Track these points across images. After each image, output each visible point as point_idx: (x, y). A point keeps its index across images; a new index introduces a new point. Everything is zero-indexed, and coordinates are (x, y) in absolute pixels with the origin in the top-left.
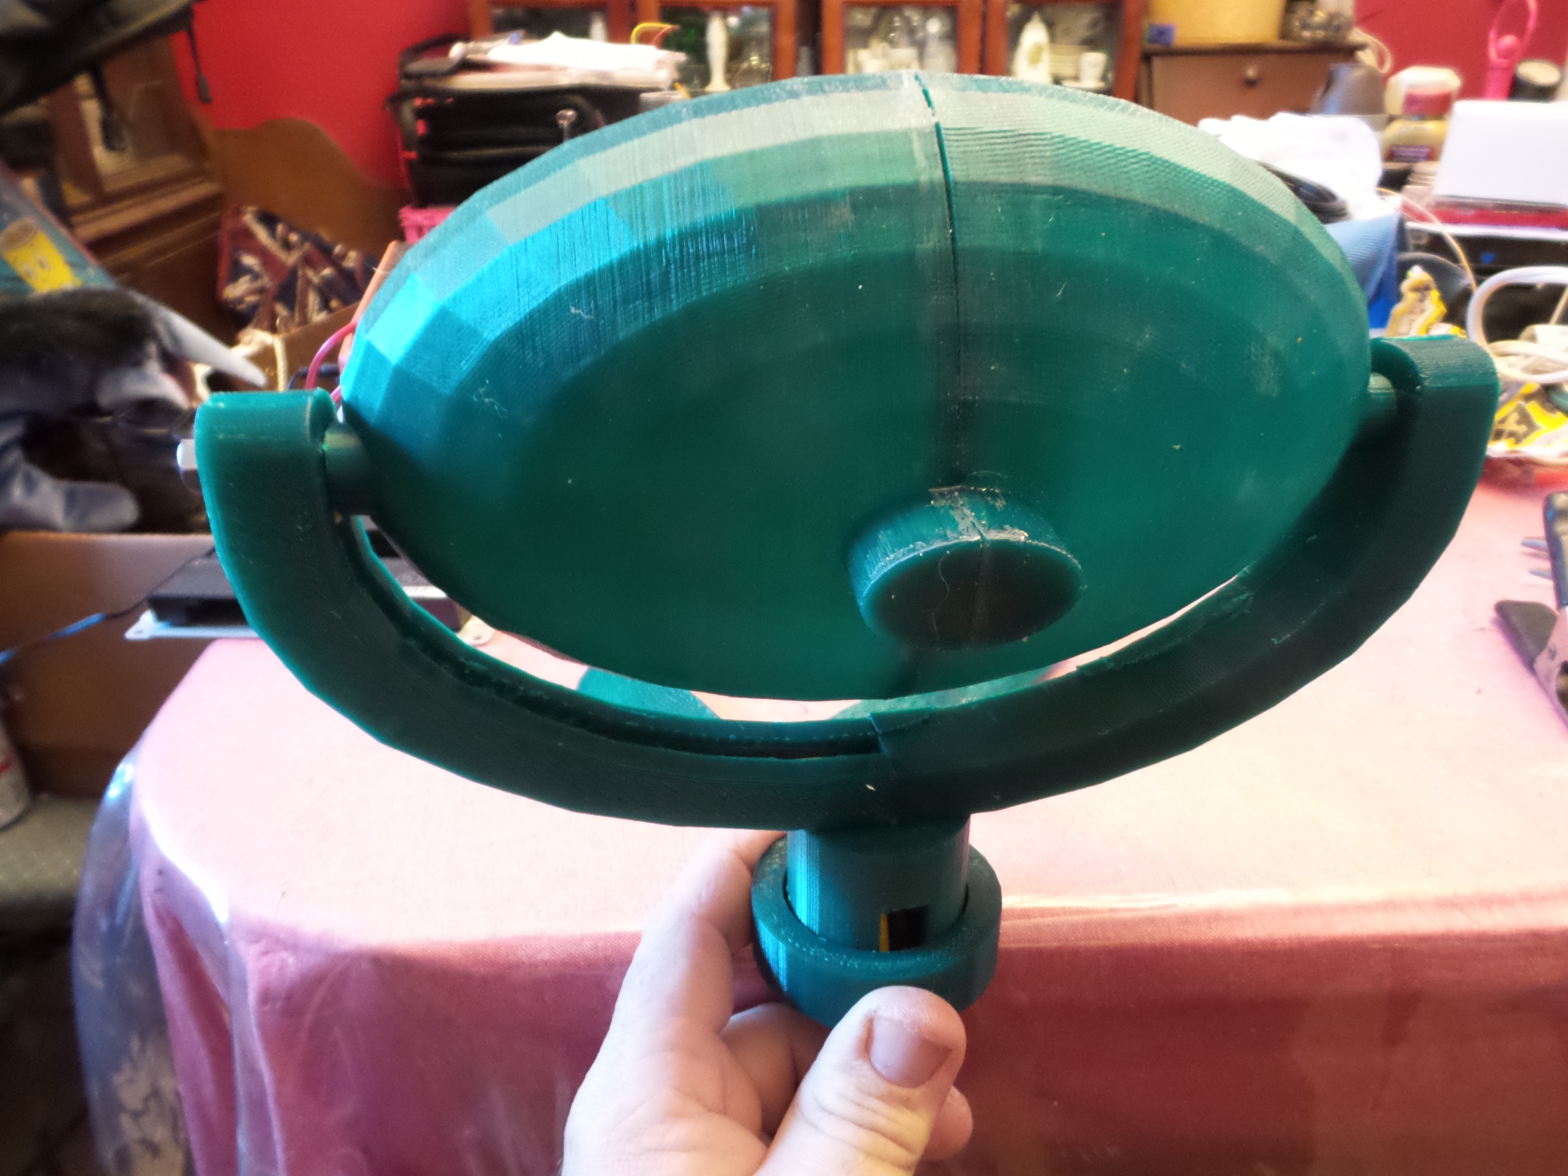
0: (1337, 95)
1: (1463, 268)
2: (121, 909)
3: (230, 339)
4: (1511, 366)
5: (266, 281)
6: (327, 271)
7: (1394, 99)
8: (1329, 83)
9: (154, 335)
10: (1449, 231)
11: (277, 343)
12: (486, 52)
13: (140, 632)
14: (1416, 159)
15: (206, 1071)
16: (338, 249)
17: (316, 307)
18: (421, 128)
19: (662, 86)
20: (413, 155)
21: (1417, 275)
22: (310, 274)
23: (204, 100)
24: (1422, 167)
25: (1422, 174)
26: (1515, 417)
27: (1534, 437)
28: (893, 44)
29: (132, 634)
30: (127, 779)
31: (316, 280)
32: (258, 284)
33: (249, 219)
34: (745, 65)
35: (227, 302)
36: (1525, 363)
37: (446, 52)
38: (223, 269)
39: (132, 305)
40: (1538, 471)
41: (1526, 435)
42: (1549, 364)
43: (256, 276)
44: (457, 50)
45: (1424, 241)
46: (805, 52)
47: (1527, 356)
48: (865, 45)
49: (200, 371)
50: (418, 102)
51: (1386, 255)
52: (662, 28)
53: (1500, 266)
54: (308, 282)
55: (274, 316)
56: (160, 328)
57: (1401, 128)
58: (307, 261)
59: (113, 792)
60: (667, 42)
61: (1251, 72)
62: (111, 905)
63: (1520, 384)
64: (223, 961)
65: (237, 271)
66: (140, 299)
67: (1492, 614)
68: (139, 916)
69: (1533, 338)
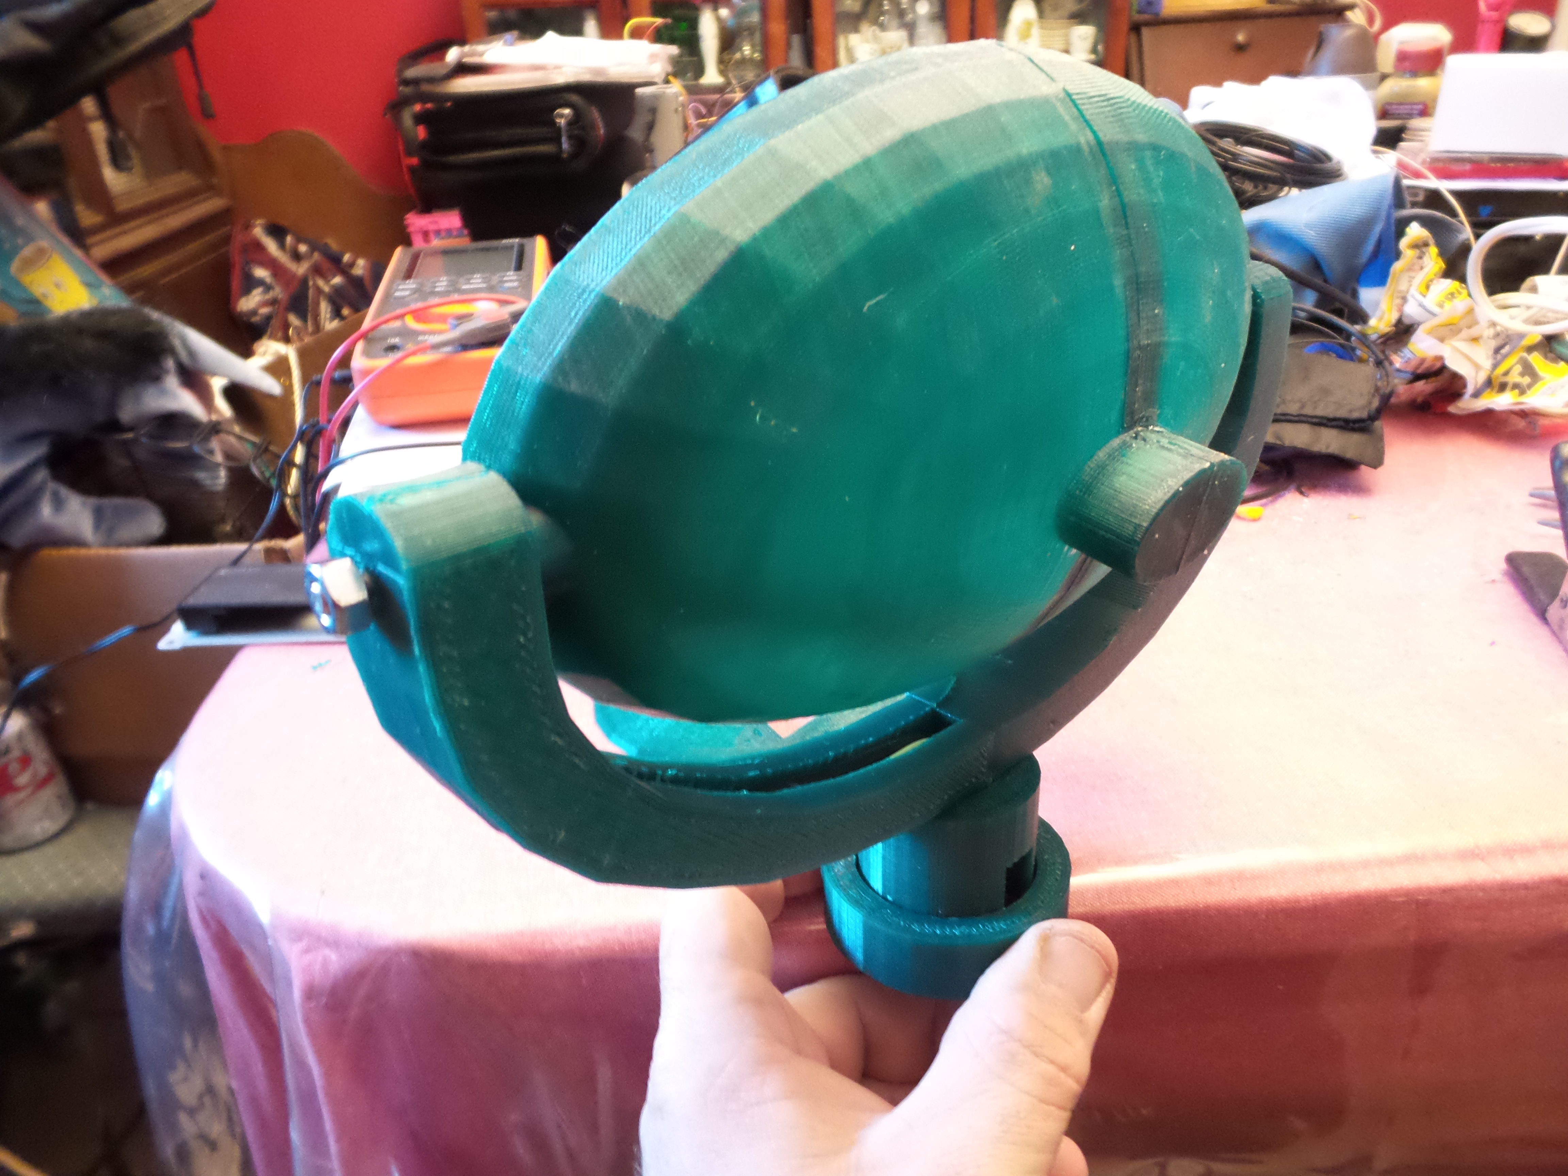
0: (1328, 55)
1: (1462, 223)
2: (167, 914)
3: (246, 352)
4: (1512, 318)
5: (278, 292)
6: (337, 280)
7: (1386, 58)
8: (1320, 43)
9: (171, 351)
10: (1445, 186)
11: (290, 352)
12: (481, 54)
13: (171, 642)
14: (1410, 116)
15: (258, 1067)
16: (347, 258)
17: (328, 316)
18: (421, 133)
19: (656, 80)
20: (414, 161)
21: (1415, 231)
22: (321, 283)
23: (208, 115)
24: (1416, 123)
25: (1416, 130)
26: (1518, 368)
27: (1538, 386)
28: (883, 27)
29: (163, 645)
30: (166, 786)
31: (326, 289)
32: (270, 295)
33: (258, 232)
34: (738, 56)
35: (241, 314)
36: (1527, 314)
37: (442, 57)
38: (236, 283)
39: (148, 321)
40: (1543, 422)
41: (1530, 386)
42: (1550, 314)
43: (268, 288)
44: (453, 55)
45: (1421, 198)
46: (796, 40)
47: (1529, 307)
48: (856, 30)
49: (217, 384)
50: (417, 107)
51: (1384, 214)
52: (655, 23)
53: (1496, 219)
54: (319, 291)
55: (286, 326)
56: (177, 343)
57: (1394, 86)
58: (317, 270)
59: (153, 799)
60: (659, 36)
61: (1241, 38)
62: (157, 910)
63: (1522, 336)
64: (268, 958)
65: (250, 283)
66: (155, 315)
67: (1503, 566)
68: (185, 919)
69: (1534, 289)
